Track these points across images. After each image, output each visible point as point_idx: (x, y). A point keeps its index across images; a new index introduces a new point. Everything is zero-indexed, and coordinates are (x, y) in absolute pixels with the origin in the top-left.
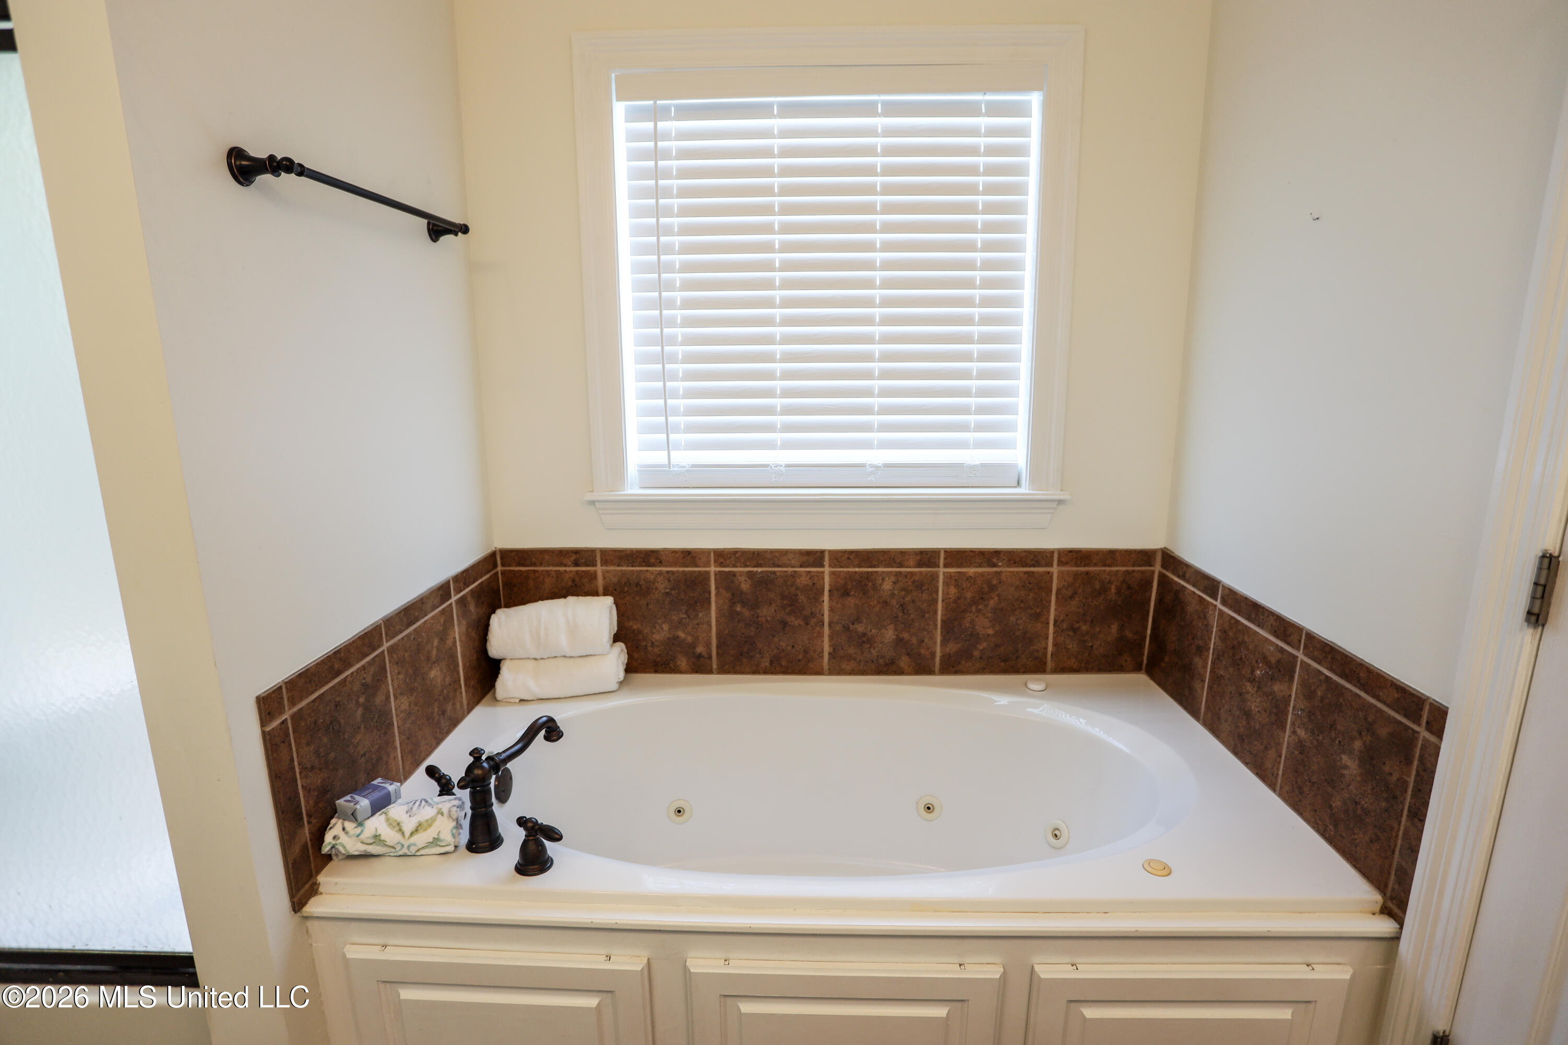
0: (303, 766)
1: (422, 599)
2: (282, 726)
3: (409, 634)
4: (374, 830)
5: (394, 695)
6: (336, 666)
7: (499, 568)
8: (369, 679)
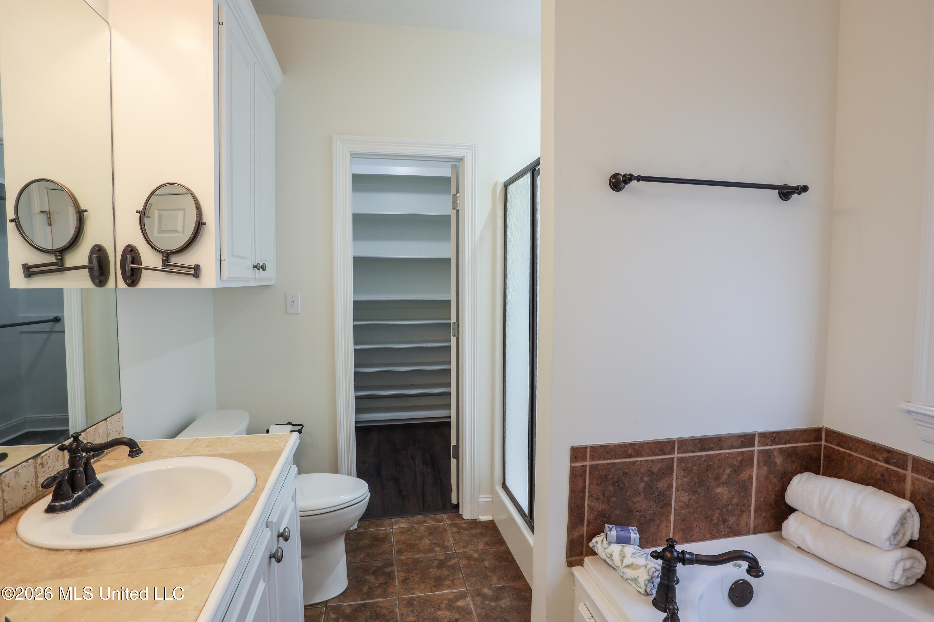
0: (591, 494)
1: (720, 438)
2: (582, 467)
3: (701, 456)
4: (612, 551)
5: (676, 488)
6: (630, 452)
7: (823, 443)
8: (655, 469)
